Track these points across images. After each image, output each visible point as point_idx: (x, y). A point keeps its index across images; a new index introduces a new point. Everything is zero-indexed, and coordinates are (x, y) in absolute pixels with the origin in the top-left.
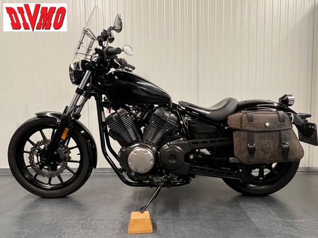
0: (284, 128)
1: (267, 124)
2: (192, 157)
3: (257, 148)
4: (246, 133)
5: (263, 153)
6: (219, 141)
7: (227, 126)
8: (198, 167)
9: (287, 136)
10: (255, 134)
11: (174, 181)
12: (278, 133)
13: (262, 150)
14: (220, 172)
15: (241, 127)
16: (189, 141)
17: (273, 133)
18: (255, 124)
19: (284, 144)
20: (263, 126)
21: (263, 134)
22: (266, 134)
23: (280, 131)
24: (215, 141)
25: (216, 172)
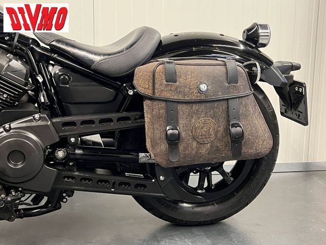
0: (237, 95)
1: (203, 87)
2: (60, 154)
3: (183, 134)
4: (163, 104)
5: (195, 144)
6: (119, 119)
7: (133, 88)
8: (77, 173)
9: (242, 110)
10: (180, 107)
11: (24, 207)
12: (224, 104)
13: (194, 138)
14: (121, 184)
15: (154, 93)
16: (54, 120)
17: (216, 104)
18: (180, 87)
19: (233, 126)
20: (195, 91)
21: (195, 107)
22: (202, 107)
23: (228, 99)
24: (110, 120)
25: (114, 183)
